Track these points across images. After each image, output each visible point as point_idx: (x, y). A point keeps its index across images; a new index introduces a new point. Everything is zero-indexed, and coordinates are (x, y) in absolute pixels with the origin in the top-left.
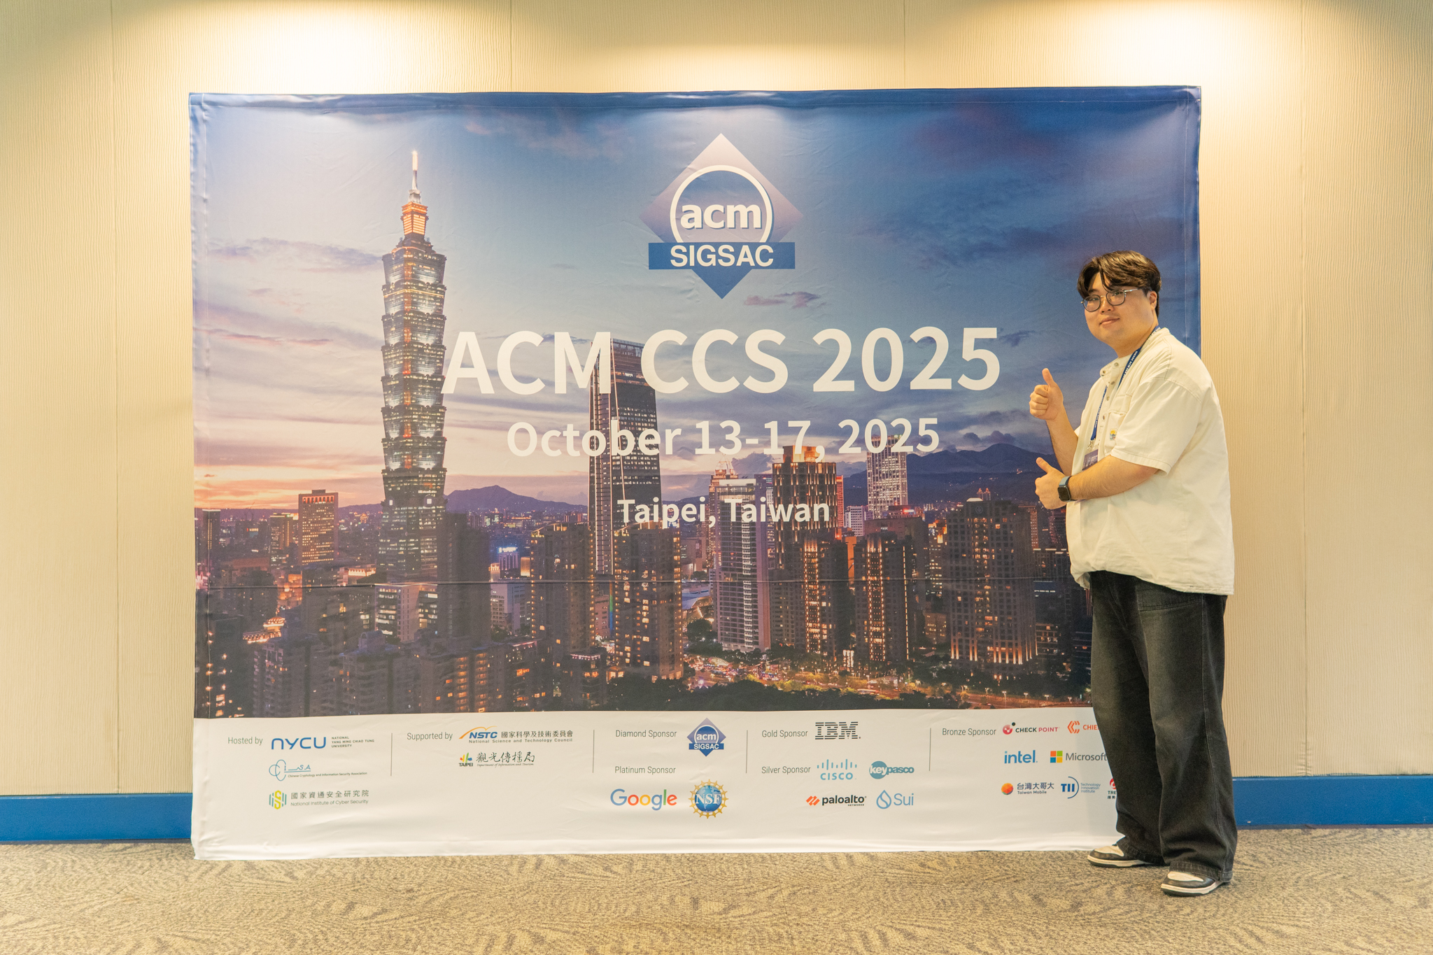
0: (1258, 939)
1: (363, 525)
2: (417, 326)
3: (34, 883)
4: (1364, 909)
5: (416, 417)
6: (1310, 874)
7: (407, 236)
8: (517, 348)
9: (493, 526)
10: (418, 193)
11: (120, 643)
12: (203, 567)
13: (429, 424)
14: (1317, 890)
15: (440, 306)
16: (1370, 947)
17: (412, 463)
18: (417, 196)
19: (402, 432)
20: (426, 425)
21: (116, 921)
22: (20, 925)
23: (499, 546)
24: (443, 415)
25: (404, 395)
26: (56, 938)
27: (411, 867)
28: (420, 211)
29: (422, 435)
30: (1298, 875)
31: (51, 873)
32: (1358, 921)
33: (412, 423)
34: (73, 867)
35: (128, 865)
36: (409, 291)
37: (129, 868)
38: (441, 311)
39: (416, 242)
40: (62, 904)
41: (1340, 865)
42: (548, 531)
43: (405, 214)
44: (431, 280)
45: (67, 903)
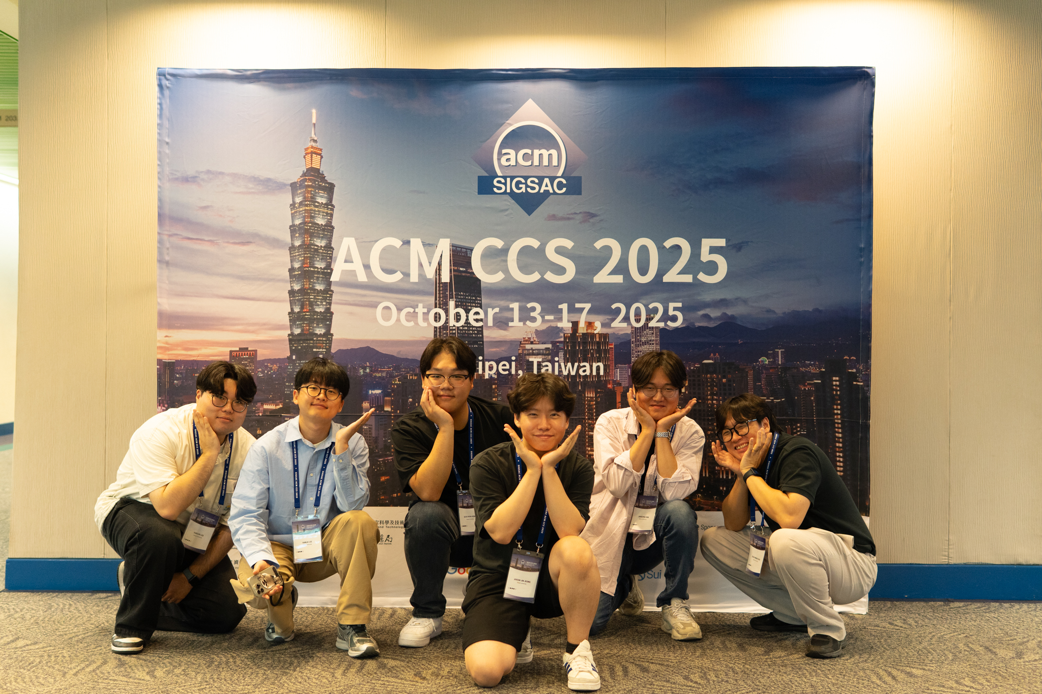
0: (894, 678)
1: (274, 373)
2: (314, 233)
3: (41, 618)
4: (975, 659)
5: (313, 297)
6: (942, 634)
7: (308, 170)
8: (384, 249)
9: (366, 375)
10: (316, 139)
11: (107, 453)
12: (163, 400)
13: (322, 302)
14: (945, 644)
15: (330, 219)
16: (973, 685)
17: (309, 329)
18: (315, 141)
19: (302, 308)
20: (319, 303)
21: (93, 646)
22: (27, 647)
23: (369, 389)
24: (331, 296)
25: (304, 282)
26: (49, 656)
27: (304, 614)
28: (317, 152)
29: (317, 310)
30: (933, 634)
31: (54, 612)
32: (968, 666)
33: (309, 301)
34: (69, 609)
35: (107, 608)
36: (308, 208)
37: (107, 610)
38: (331, 222)
39: (314, 174)
40: (58, 633)
41: (966, 628)
42: (404, 379)
43: (306, 154)
44: (324, 201)
45: (61, 633)
